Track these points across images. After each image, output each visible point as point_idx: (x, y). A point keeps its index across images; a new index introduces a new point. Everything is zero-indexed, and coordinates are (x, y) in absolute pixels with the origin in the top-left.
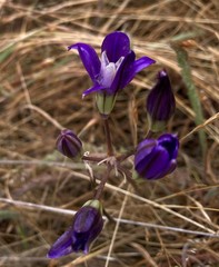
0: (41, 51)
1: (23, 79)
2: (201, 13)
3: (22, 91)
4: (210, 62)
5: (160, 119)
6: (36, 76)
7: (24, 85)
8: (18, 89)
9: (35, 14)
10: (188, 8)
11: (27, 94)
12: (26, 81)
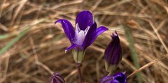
0: (45, 31)
1: (34, 47)
2: (143, 11)
3: (33, 55)
4: (146, 40)
5: (113, 64)
6: (43, 45)
7: (35, 51)
8: (31, 54)
9: (43, 10)
10: (135, 8)
11: (36, 57)
12: (36, 49)
